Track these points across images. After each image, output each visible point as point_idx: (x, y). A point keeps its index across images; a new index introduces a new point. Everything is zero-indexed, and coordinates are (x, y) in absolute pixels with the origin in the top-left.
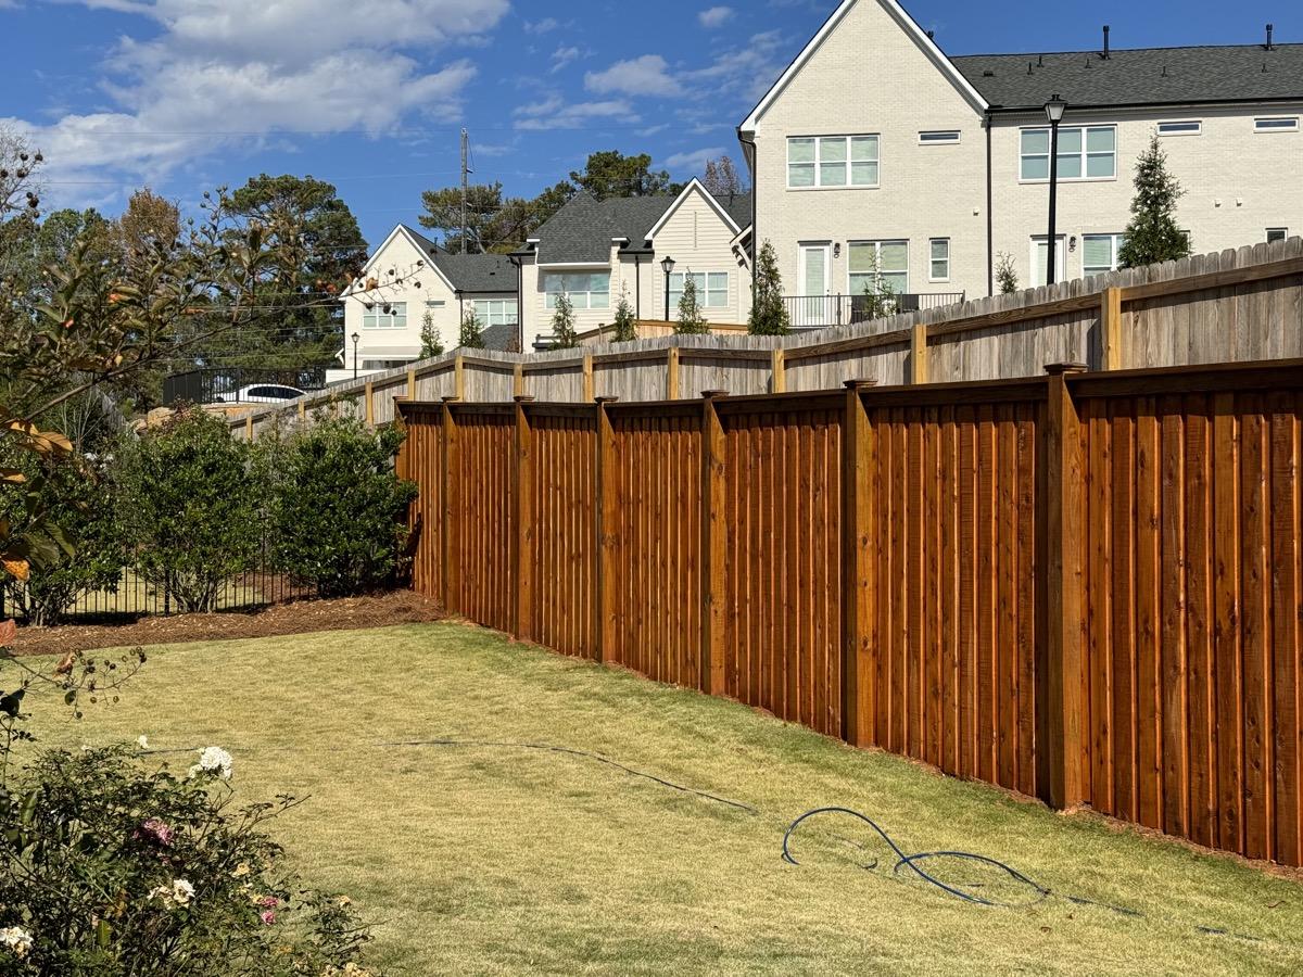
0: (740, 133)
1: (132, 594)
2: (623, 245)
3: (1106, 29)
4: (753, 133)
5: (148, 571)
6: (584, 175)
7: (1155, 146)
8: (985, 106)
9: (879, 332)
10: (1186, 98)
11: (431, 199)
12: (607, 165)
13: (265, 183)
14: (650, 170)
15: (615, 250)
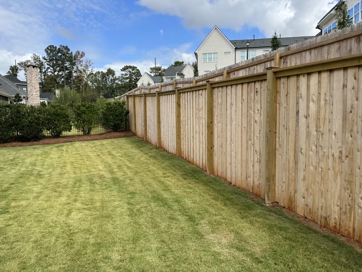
0: (195, 53)
1: (74, 131)
2: (178, 73)
3: (254, 36)
4: (197, 53)
5: (77, 127)
6: (174, 65)
7: (275, 34)
8: (235, 48)
9: (216, 73)
10: (267, 46)
11: (151, 68)
12: (177, 63)
13: (127, 66)
14: (184, 64)
15: (177, 74)
